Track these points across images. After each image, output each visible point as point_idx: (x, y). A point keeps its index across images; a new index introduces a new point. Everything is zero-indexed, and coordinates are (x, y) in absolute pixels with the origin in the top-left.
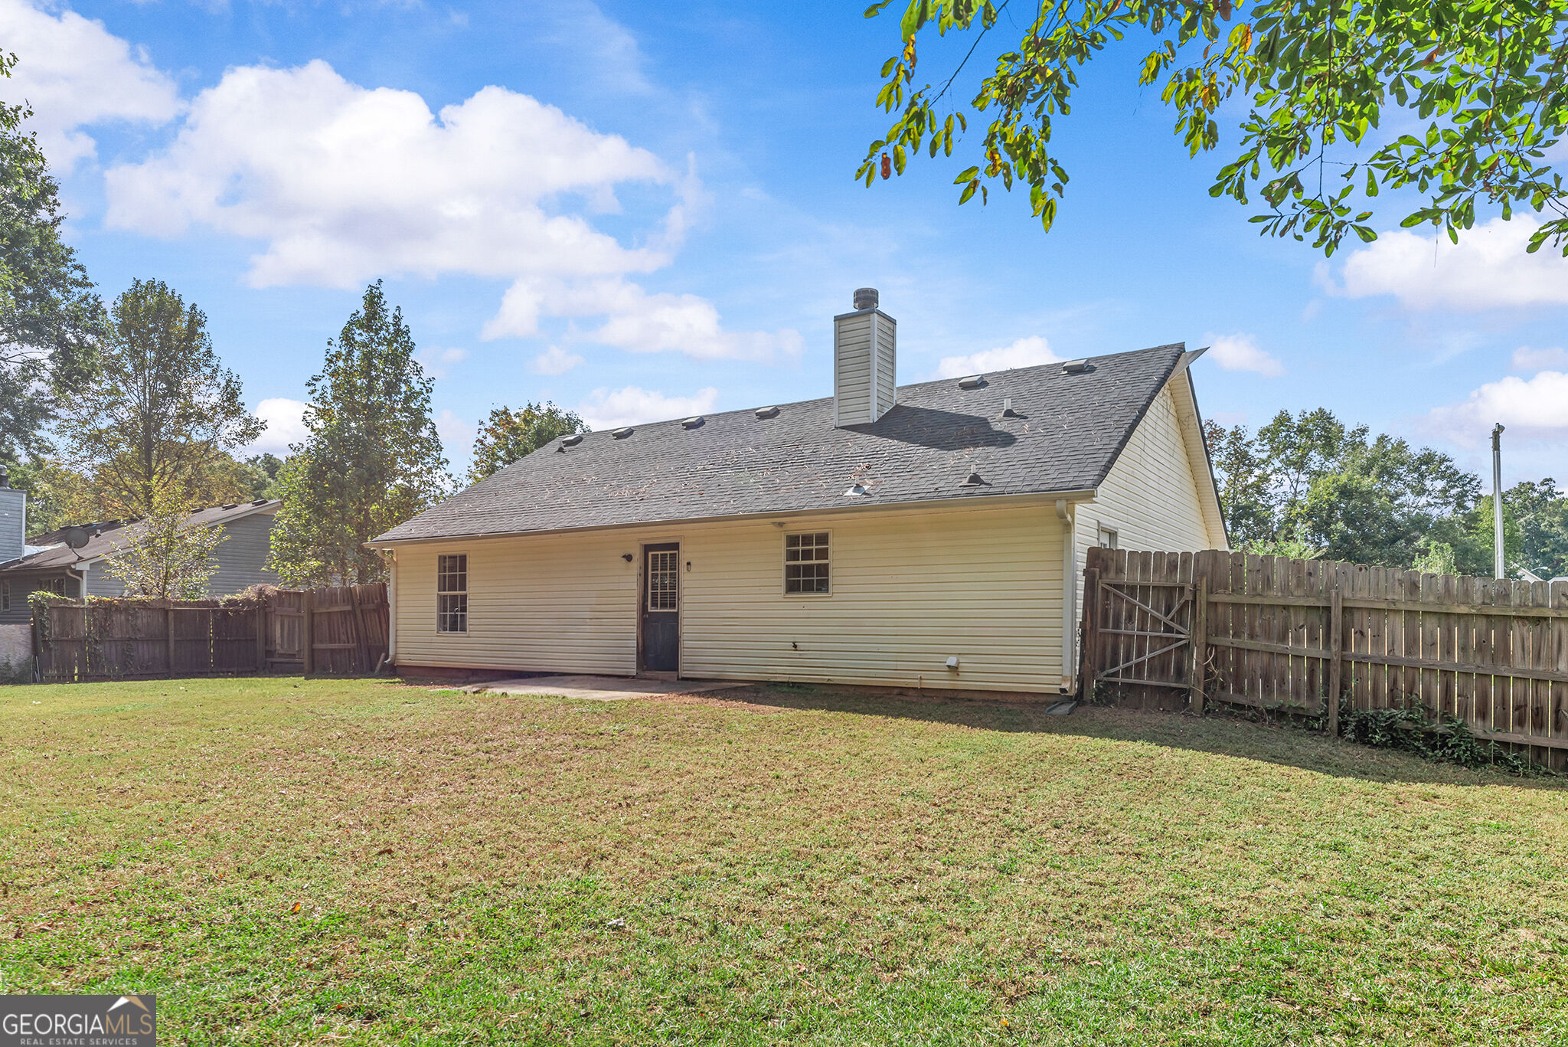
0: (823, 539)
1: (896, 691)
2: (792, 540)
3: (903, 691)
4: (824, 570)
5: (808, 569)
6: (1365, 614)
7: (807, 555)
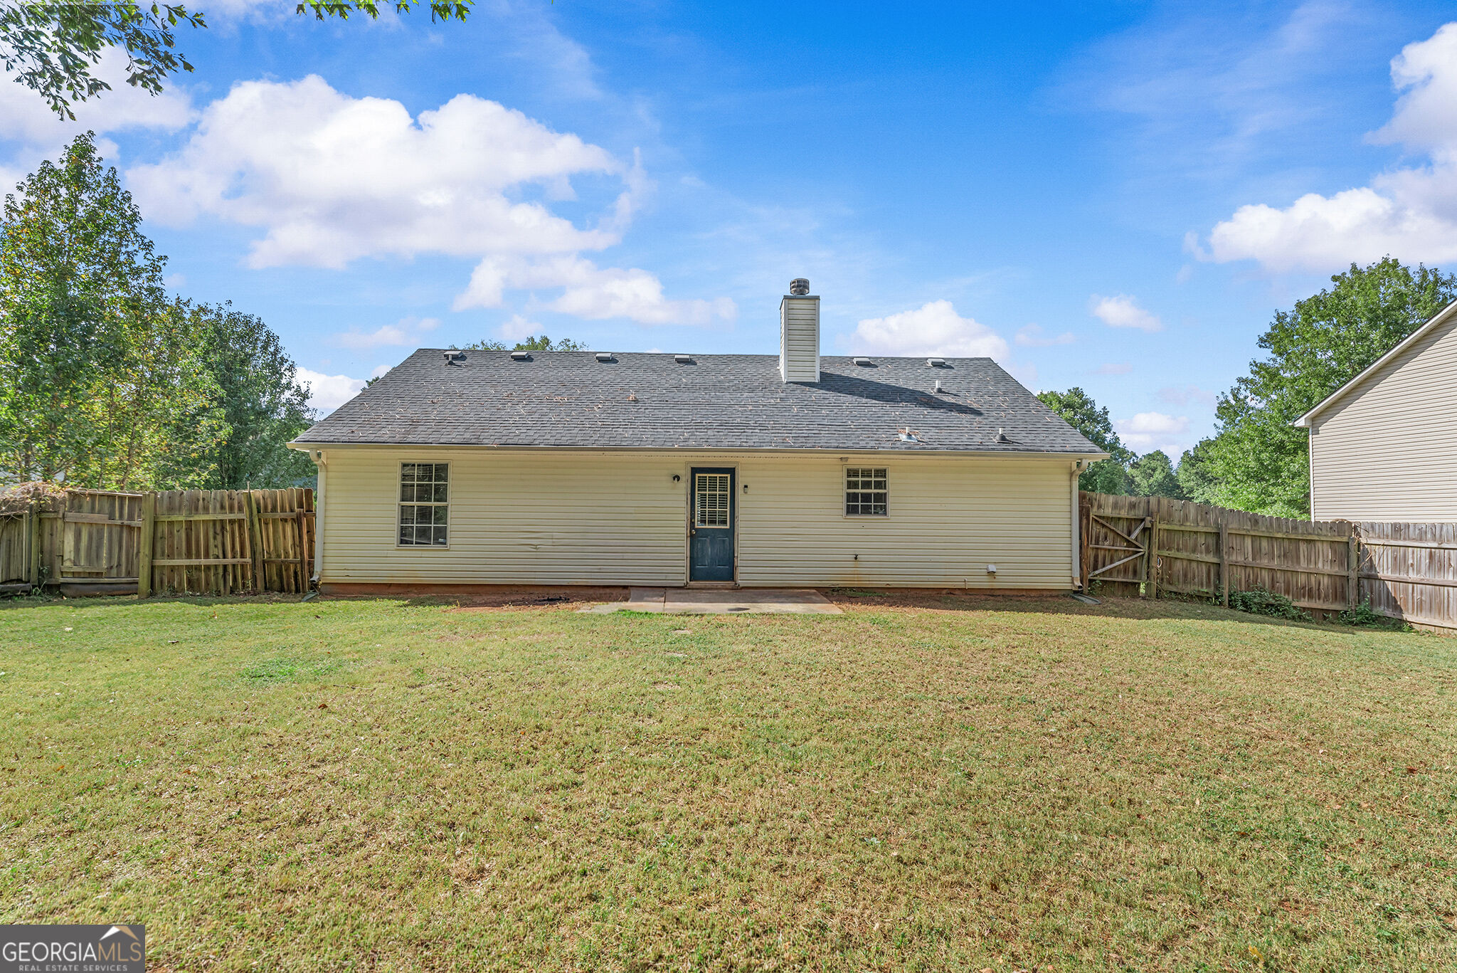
0: (882, 473)
1: (944, 592)
2: (852, 473)
3: (951, 591)
4: (881, 498)
5: (866, 497)
6: (1234, 536)
7: (867, 485)
